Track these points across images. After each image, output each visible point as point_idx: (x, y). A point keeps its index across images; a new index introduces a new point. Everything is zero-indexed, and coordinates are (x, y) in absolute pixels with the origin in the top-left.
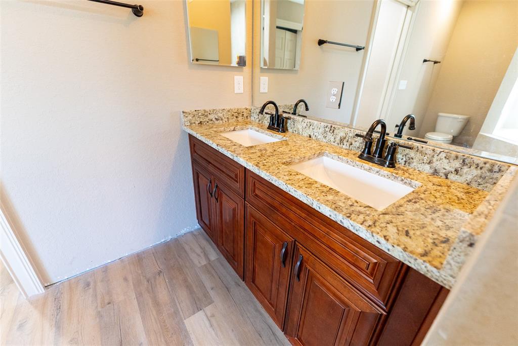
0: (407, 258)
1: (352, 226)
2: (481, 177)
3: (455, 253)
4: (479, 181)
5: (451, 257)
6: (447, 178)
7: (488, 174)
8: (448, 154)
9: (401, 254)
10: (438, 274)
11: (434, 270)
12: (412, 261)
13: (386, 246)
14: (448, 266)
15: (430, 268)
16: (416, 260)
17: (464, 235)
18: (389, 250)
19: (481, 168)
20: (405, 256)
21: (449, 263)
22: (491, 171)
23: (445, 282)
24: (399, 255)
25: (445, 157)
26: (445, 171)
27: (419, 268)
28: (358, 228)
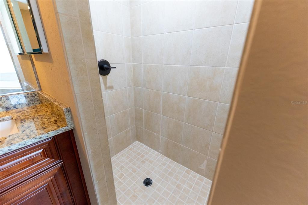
0: (56, 132)
1: (19, 145)
2: (31, 101)
3: (67, 117)
4: (31, 102)
5: (67, 119)
6: (16, 108)
7: (33, 98)
8: (6, 97)
9: (53, 133)
10: (68, 127)
11: (66, 127)
12: (58, 131)
13: (45, 136)
14: (69, 122)
15: (64, 128)
16: (59, 130)
17: (65, 110)
18: (47, 136)
19: (28, 97)
20: (55, 132)
21: (68, 121)
22: (32, 96)
23: (71, 127)
24: (53, 134)
25: (6, 99)
26: (12, 106)
27: (62, 131)
28: (24, 143)
